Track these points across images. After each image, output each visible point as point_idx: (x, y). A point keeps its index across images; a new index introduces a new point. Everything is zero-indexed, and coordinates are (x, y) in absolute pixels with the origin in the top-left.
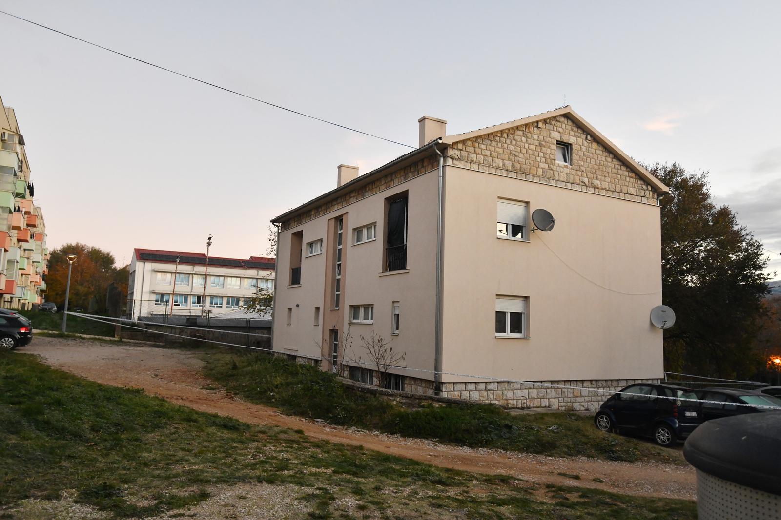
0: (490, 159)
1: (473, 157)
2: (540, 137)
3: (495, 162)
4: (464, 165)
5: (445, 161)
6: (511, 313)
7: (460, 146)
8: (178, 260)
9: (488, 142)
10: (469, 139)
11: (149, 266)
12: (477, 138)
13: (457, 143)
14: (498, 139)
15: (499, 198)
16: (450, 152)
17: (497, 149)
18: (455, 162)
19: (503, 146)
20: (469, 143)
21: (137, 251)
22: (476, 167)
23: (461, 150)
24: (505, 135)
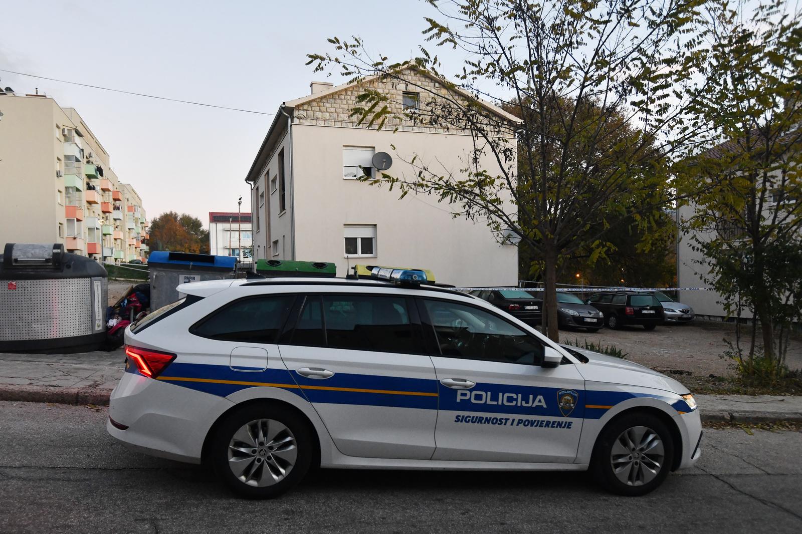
0: (335, 115)
1: (319, 115)
2: (385, 90)
3: (341, 117)
4: (311, 122)
5: (292, 121)
6: (361, 238)
7: (305, 107)
8: (231, 219)
9: (333, 101)
10: (314, 100)
11: (221, 226)
12: (321, 98)
13: (303, 104)
14: (342, 97)
15: (344, 146)
16: (296, 113)
17: (342, 106)
18: (301, 120)
19: (347, 103)
20: (314, 104)
21: (211, 214)
22: (322, 123)
23: (306, 110)
24: (349, 93)
